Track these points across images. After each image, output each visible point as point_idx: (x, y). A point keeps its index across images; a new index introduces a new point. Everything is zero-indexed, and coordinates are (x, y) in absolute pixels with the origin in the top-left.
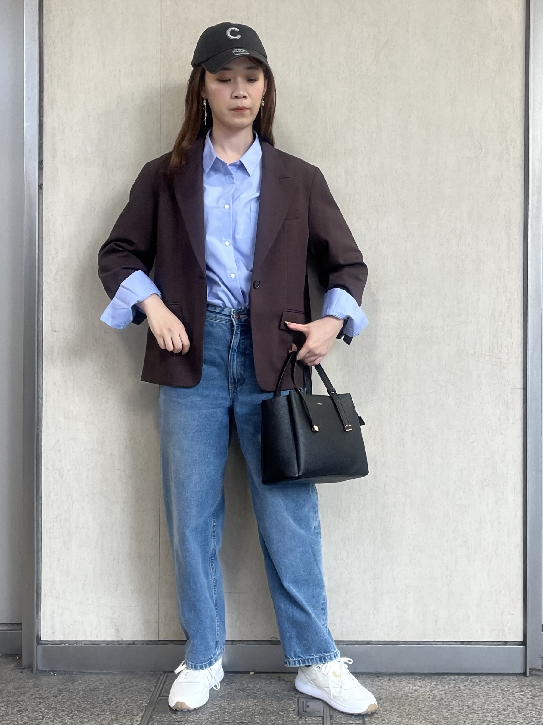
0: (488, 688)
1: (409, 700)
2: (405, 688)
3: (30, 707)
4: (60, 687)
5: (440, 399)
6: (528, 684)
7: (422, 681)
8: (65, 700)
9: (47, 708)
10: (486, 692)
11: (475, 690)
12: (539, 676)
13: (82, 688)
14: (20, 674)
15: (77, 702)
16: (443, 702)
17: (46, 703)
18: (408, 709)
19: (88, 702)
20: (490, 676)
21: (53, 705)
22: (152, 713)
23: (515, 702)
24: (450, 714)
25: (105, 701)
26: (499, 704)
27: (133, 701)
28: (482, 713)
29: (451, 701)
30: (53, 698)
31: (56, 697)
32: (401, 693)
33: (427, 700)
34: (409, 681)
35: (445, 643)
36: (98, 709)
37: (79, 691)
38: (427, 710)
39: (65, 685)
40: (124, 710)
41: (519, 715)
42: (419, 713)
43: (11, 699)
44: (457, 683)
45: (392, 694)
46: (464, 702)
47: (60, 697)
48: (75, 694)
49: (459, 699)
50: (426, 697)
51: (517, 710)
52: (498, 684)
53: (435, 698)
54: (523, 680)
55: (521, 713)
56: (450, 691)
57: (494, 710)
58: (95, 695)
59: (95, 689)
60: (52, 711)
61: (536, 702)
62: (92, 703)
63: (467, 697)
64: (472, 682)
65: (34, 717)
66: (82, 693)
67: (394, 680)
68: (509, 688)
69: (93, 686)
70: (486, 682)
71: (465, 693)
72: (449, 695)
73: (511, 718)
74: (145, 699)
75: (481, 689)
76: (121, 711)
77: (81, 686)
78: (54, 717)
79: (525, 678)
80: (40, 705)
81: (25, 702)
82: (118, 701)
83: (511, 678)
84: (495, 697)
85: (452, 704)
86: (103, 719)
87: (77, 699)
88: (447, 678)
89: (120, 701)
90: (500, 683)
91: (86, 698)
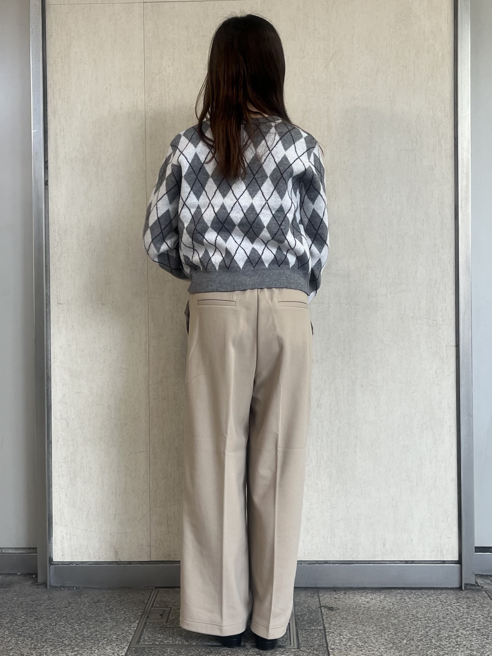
0: (430, 600)
1: (362, 610)
2: (359, 600)
3: (45, 616)
4: (69, 599)
5: (385, 356)
6: (464, 596)
7: (373, 594)
8: (74, 610)
9: (59, 616)
10: (428, 603)
11: (418, 601)
12: (473, 589)
13: (87, 600)
14: (36, 589)
15: (84, 612)
16: (391, 611)
17: (58, 613)
18: (362, 617)
19: (93, 612)
20: (431, 590)
21: (64, 614)
22: (146, 621)
23: (453, 612)
24: (397, 621)
25: (107, 611)
26: (439, 613)
27: (131, 611)
28: (424, 621)
29: (398, 610)
30: (64, 608)
31: (66, 608)
32: (355, 604)
33: (378, 610)
34: (362, 594)
35: (392, 562)
36: (102, 618)
37: (86, 603)
38: (378, 618)
39: (74, 598)
40: (123, 618)
41: (457, 622)
42: (370, 621)
43: (29, 610)
44: (403, 596)
45: (348, 605)
46: (409, 611)
47: (70, 607)
48: (82, 605)
49: (405, 609)
50: (377, 607)
51: (454, 617)
52: (438, 596)
53: (384, 608)
54: (459, 593)
55: (458, 621)
56: (397, 602)
57: (435, 618)
58: (98, 606)
59: (98, 601)
60: (63, 619)
61: (471, 612)
62: (96, 613)
63: (412, 607)
64: (415, 595)
65: (49, 624)
66: (87, 604)
67: (349, 593)
68: (447, 600)
69: (97, 598)
70: (427, 595)
71: (410, 604)
72: (396, 606)
73: (450, 625)
74: (140, 609)
75: (423, 600)
76: (120, 618)
77: (87, 599)
78: (65, 624)
79: (461, 592)
80: (53, 614)
81: (41, 612)
82: (118, 611)
83: (449, 591)
84: (435, 607)
85: (399, 613)
86: (106, 625)
87: (84, 609)
88: (395, 592)
89: (119, 611)
90: (439, 595)
91: (91, 609)
